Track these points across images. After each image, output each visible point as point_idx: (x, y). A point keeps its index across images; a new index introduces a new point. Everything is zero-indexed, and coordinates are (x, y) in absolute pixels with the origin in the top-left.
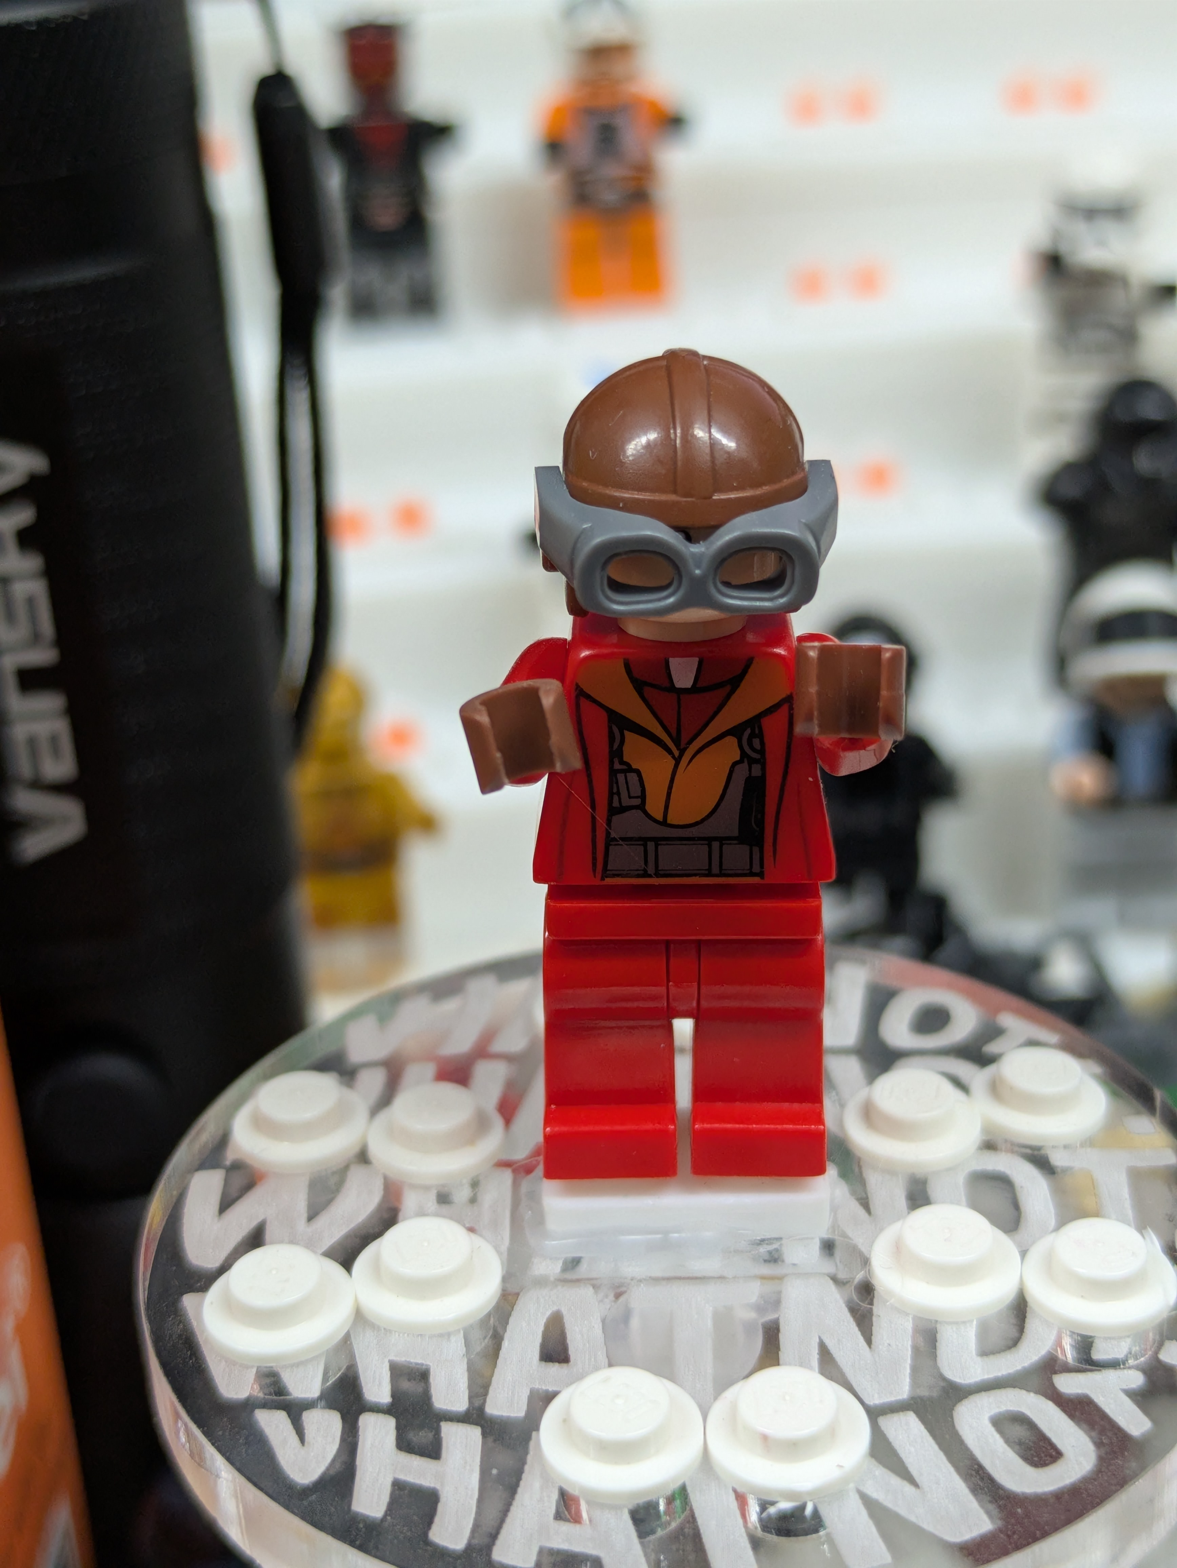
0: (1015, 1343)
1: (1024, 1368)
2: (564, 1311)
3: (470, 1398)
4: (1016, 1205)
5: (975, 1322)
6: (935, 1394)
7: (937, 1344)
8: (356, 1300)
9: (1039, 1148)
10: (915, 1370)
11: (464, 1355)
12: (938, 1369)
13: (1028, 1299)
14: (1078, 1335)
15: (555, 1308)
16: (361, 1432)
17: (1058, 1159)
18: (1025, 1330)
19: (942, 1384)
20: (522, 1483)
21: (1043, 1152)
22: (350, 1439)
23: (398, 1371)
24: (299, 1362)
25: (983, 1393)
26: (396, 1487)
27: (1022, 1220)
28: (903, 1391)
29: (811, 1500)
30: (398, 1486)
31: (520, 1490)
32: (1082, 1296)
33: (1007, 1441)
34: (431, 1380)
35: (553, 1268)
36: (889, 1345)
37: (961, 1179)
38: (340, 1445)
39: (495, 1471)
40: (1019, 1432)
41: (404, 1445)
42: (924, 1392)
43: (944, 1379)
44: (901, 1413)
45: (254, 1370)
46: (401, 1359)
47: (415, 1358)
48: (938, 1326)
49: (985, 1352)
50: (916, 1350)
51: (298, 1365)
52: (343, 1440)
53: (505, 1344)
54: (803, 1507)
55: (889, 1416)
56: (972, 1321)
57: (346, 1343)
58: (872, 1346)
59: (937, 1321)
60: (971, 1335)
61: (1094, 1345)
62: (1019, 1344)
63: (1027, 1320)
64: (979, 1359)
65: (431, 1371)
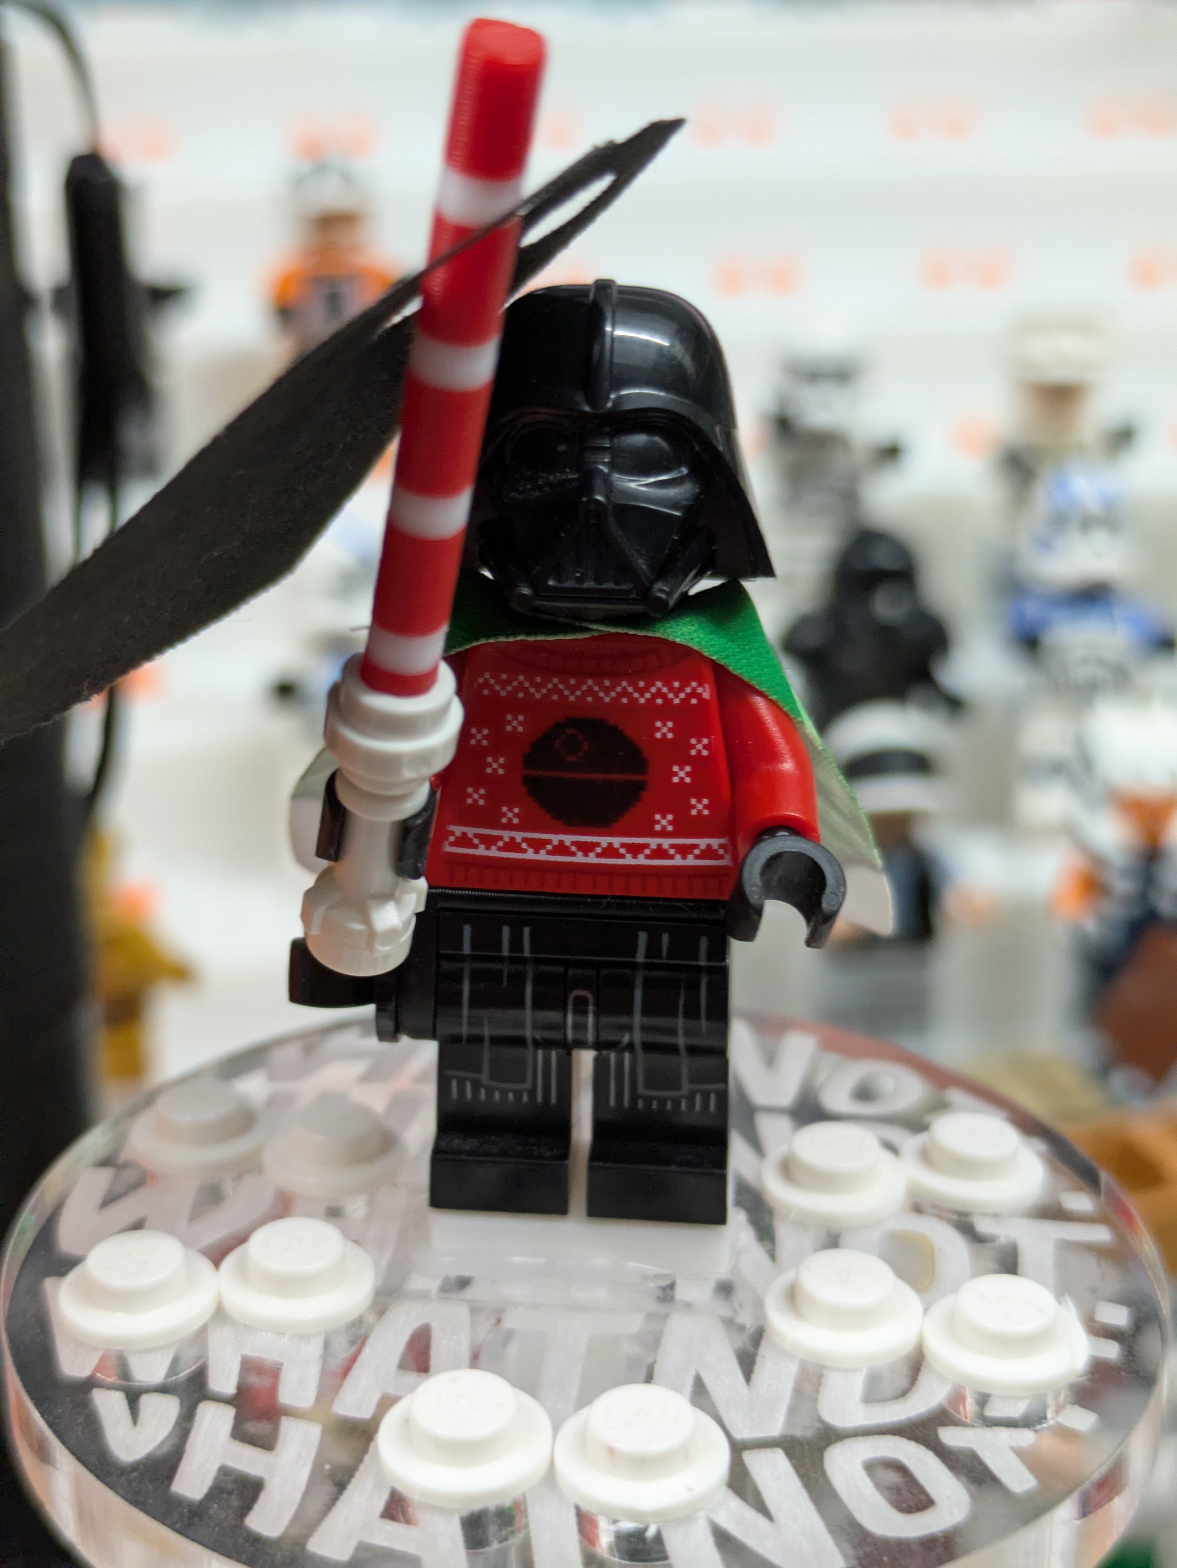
0: (904, 1394)
1: (909, 1419)
2: (434, 1324)
3: (318, 1397)
4: (931, 1265)
5: (865, 1371)
6: (809, 1434)
7: (821, 1388)
8: (219, 1295)
9: (967, 1214)
10: (792, 1411)
11: (320, 1357)
12: (817, 1411)
13: (927, 1353)
15: (425, 1321)
16: (197, 1418)
17: (983, 1226)
18: (917, 1382)
19: (819, 1425)
20: (354, 1481)
21: (969, 1219)
22: (184, 1425)
23: (248, 1366)
24: (149, 1349)
25: (860, 1438)
26: (222, 1473)
27: (935, 1279)
28: (776, 1428)
29: (655, 1523)
30: (224, 1471)
31: (350, 1487)
32: (981, 1352)
33: (878, 1485)
34: (283, 1376)
35: (433, 1285)
36: (770, 1385)
37: (877, 1235)
38: (173, 1429)
39: (327, 1467)
40: (893, 1477)
41: (239, 1434)
42: (798, 1433)
43: (821, 1421)
44: (769, 1450)
45: (101, 1353)
46: (256, 1355)
47: (269, 1357)
48: (825, 1372)
49: (870, 1400)
50: (798, 1392)
51: (147, 1351)
52: (178, 1424)
53: (365, 1352)
54: (646, 1529)
55: (756, 1451)
56: (862, 1369)
57: (201, 1335)
58: (751, 1382)
59: (824, 1367)
60: (858, 1383)
61: (991, 1401)
62: (908, 1396)
63: (921, 1373)
64: (863, 1406)
65: (284, 1368)
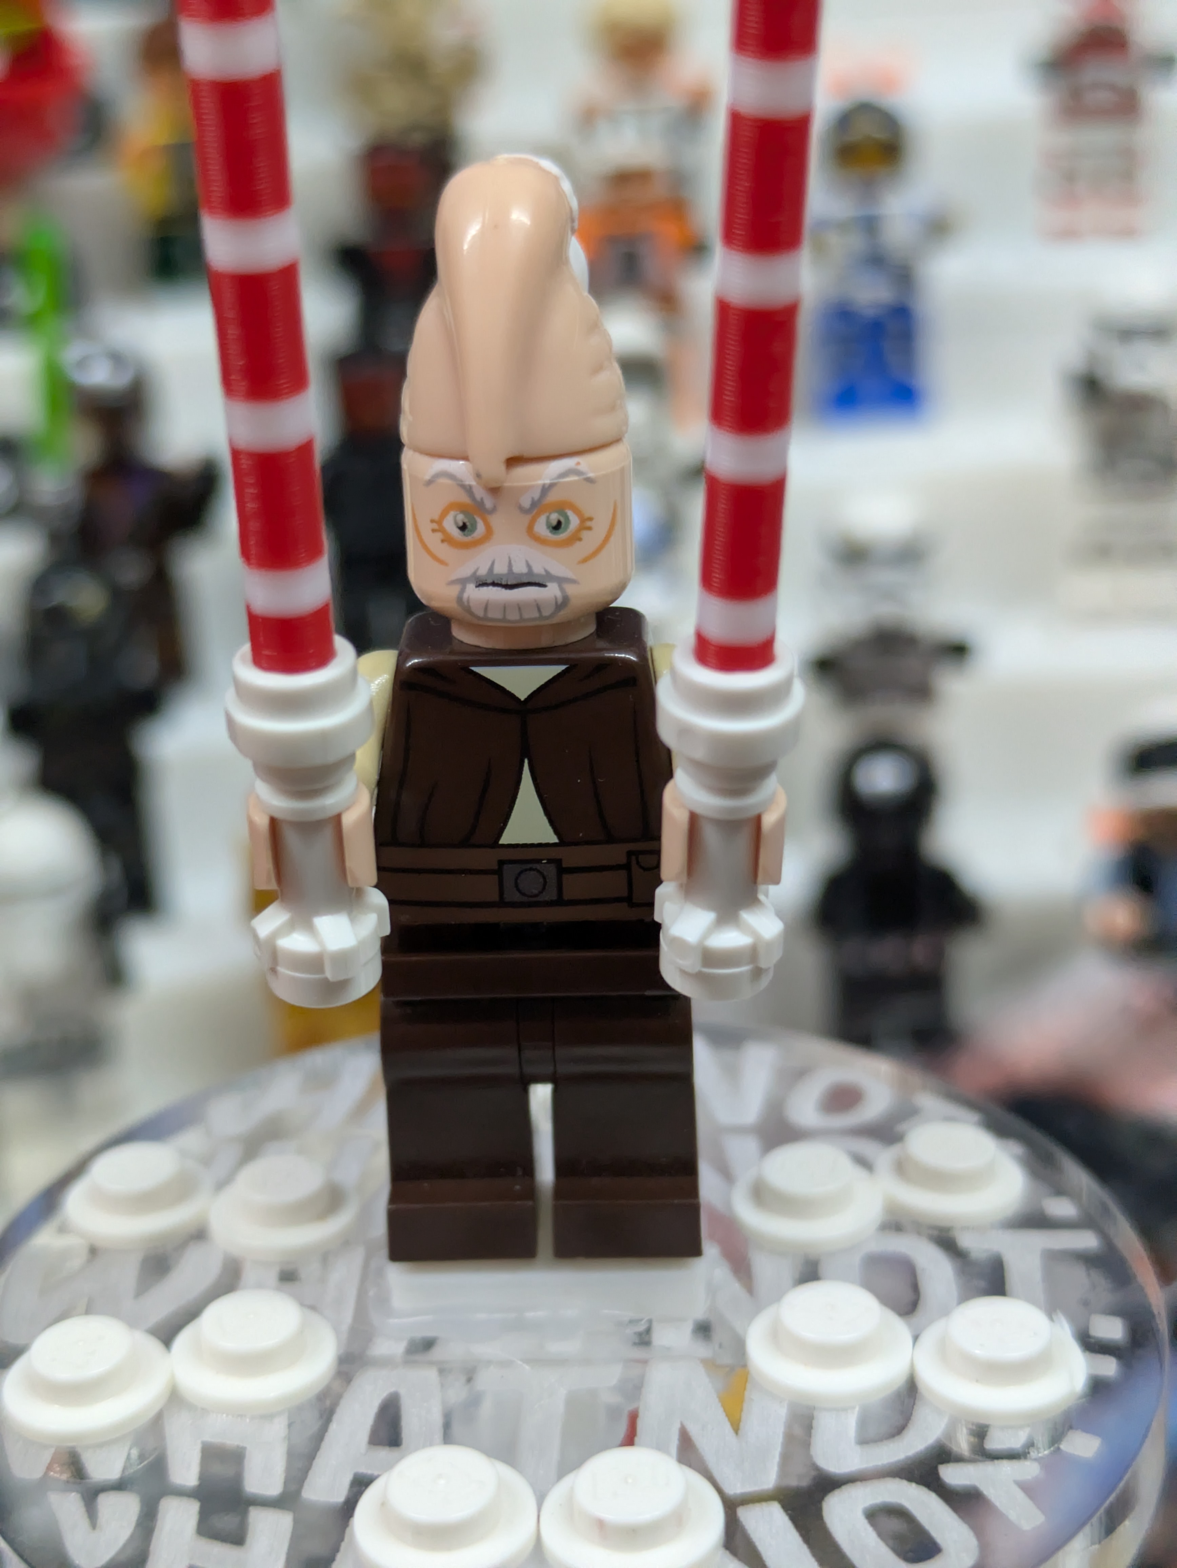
0: (899, 1430)
1: (908, 1458)
2: (403, 1392)
3: (286, 1483)
4: (915, 1288)
5: (857, 1409)
6: (805, 1483)
7: (813, 1431)
8: (172, 1376)
9: (948, 1230)
10: (786, 1459)
11: (285, 1438)
12: (809, 1457)
13: (919, 1385)
14: (973, 1424)
15: (392, 1390)
16: (160, 1517)
17: (966, 1241)
18: (912, 1418)
19: (813, 1473)
21: (951, 1235)
22: (146, 1523)
23: (210, 1453)
24: (103, 1443)
25: (859, 1484)
27: (921, 1302)
28: (769, 1480)
32: (977, 1381)
33: (880, 1535)
34: (247, 1461)
35: (397, 1348)
36: (759, 1432)
37: (856, 1260)
38: (135, 1529)
40: (896, 1525)
41: (205, 1530)
42: (793, 1482)
43: (817, 1468)
44: (764, 1504)
45: (52, 1450)
46: (217, 1440)
47: (231, 1441)
48: (815, 1413)
49: (864, 1441)
50: (788, 1437)
51: (101, 1445)
52: (139, 1524)
53: (333, 1427)
55: (750, 1507)
56: (854, 1408)
57: (157, 1423)
58: (740, 1432)
59: (814, 1408)
60: (851, 1422)
61: (988, 1433)
62: (905, 1432)
63: (915, 1407)
64: (858, 1449)
65: (247, 1453)
